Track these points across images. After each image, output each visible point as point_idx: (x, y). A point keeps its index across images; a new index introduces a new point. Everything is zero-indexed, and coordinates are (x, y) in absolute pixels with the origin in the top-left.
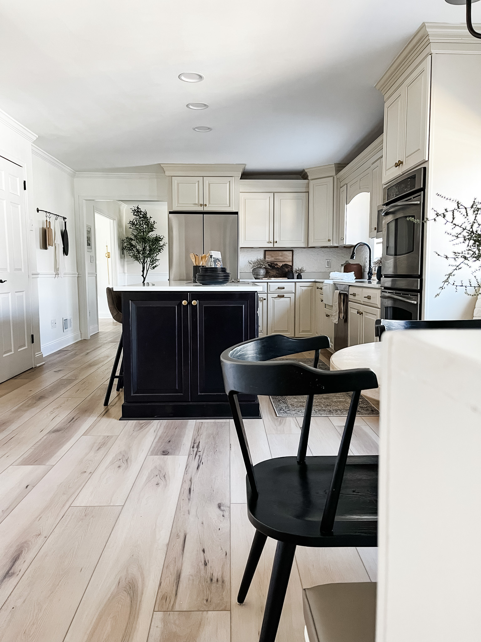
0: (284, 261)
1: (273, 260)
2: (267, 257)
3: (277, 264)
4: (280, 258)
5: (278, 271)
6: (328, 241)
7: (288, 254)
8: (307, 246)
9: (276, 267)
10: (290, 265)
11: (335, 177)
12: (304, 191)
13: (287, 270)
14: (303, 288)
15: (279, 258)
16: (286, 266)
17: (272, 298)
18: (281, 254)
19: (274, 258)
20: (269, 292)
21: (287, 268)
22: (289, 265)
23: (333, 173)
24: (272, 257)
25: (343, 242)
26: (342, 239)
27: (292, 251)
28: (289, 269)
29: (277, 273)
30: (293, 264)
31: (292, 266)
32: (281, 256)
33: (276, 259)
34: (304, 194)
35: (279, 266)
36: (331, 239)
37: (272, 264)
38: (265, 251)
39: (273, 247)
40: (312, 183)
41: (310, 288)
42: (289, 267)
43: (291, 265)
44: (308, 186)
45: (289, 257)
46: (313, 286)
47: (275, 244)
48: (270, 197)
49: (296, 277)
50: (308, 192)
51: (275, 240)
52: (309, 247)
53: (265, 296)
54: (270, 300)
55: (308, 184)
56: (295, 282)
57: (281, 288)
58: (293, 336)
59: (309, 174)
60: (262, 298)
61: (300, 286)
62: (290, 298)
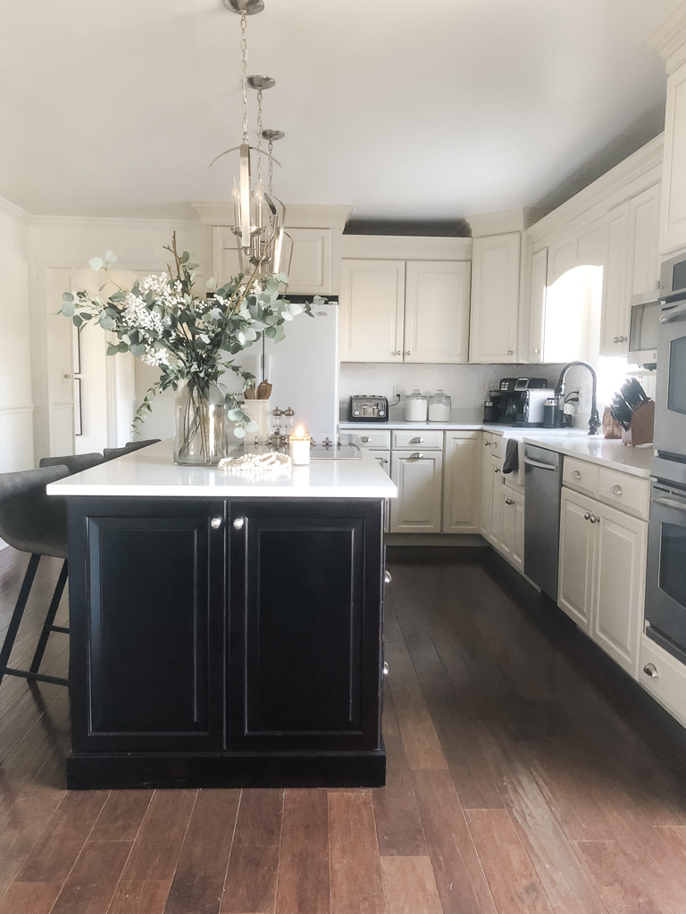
6: (507, 353)
8: (465, 362)
11: (523, 236)
12: (463, 258)
17: (400, 459)
20: (394, 448)
23: (520, 225)
25: (539, 358)
26: (536, 351)
34: (464, 263)
36: (514, 349)
39: (401, 361)
40: (478, 243)
41: (472, 441)
44: (470, 249)
46: (477, 439)
47: (407, 356)
48: (397, 269)
50: (471, 261)
51: (406, 351)
52: (469, 363)
53: (386, 455)
54: (397, 463)
55: (471, 245)
56: (444, 430)
57: (416, 441)
58: (438, 531)
59: (472, 227)
60: (382, 459)
61: (454, 439)
62: (433, 460)
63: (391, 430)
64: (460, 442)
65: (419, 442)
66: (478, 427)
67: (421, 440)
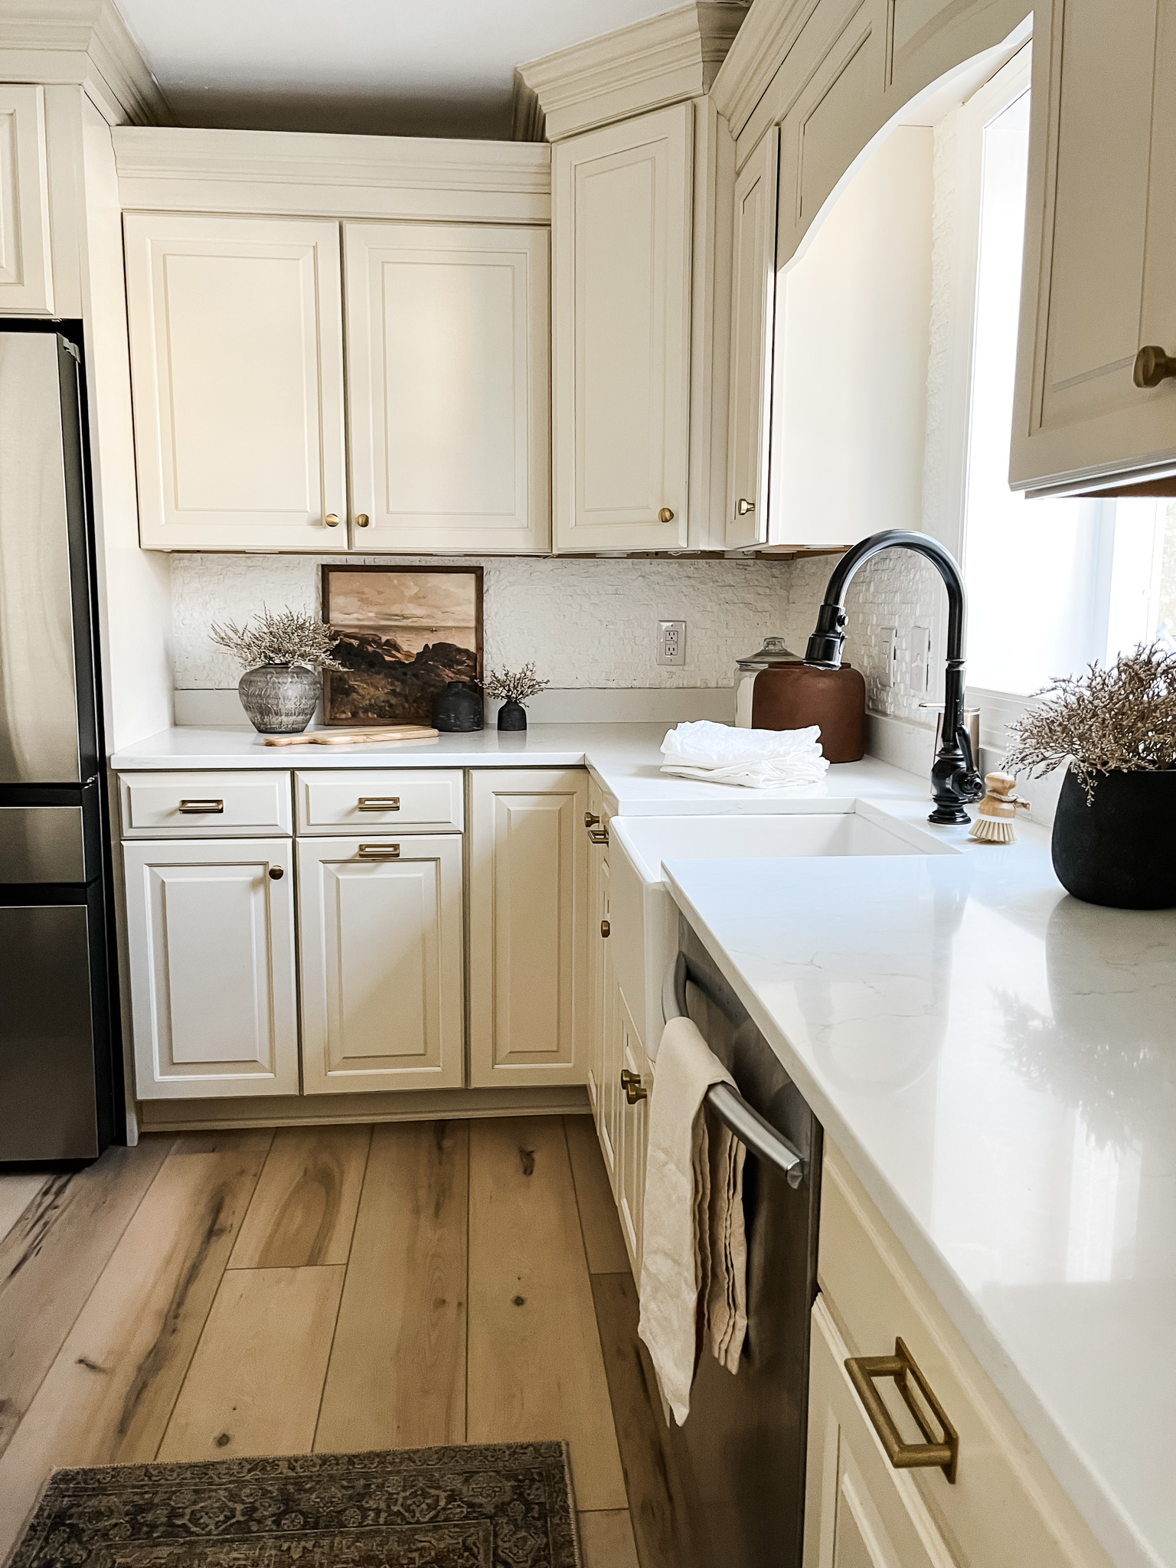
0: (432, 630)
1: (369, 619)
2: (335, 601)
3: (392, 645)
4: (412, 609)
5: (403, 682)
6: (656, 516)
7: (452, 589)
8: (543, 548)
9: (387, 658)
10: (467, 651)
11: (703, 103)
12: (525, 215)
13: (448, 675)
14: (516, 805)
15: (406, 612)
16: (444, 653)
17: (324, 862)
18: (414, 590)
19: (376, 609)
20: (303, 829)
21: (450, 667)
22: (459, 651)
23: (692, 81)
24: (365, 601)
25: (753, 527)
26: (745, 506)
27: (478, 572)
28: (459, 672)
29: (393, 693)
30: (480, 647)
31: (475, 659)
32: (417, 599)
33: (390, 616)
34: (526, 231)
35: (408, 655)
36: (679, 507)
37: (364, 641)
38: (326, 570)
39: (345, 548)
40: (566, 159)
41: (553, 804)
42: (462, 663)
43: (473, 649)
44: (543, 181)
45: (459, 604)
46: (572, 794)
47: (358, 532)
48: (316, 249)
49: (493, 718)
50: (547, 224)
51: (357, 511)
52: (555, 552)
53: (279, 854)
54: (315, 878)
55: (547, 169)
56: (466, 770)
58: (457, 1083)
59: (545, 106)
60: (265, 864)
61: (497, 794)
62: (433, 863)
63: (293, 771)
64: (517, 805)
66: (572, 757)
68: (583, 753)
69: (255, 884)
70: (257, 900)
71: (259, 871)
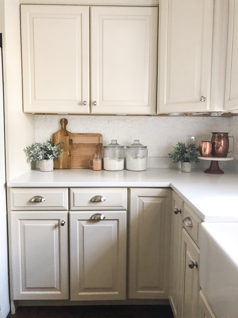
8: (153, 113)
17: (79, 220)
20: (72, 208)
34: (150, 9)
39: (88, 112)
41: (158, 201)
46: (165, 197)
47: (93, 107)
48: (81, 15)
50: (158, 6)
51: (93, 100)
52: (158, 113)
54: (76, 226)
56: (129, 188)
57: (96, 200)
60: (59, 220)
61: (139, 196)
62: (116, 221)
63: (69, 188)
64: (147, 201)
65: (100, 201)
66: (166, 184)
67: (102, 200)
68: (170, 183)
69: (56, 227)
70: (56, 232)
71: (57, 222)
